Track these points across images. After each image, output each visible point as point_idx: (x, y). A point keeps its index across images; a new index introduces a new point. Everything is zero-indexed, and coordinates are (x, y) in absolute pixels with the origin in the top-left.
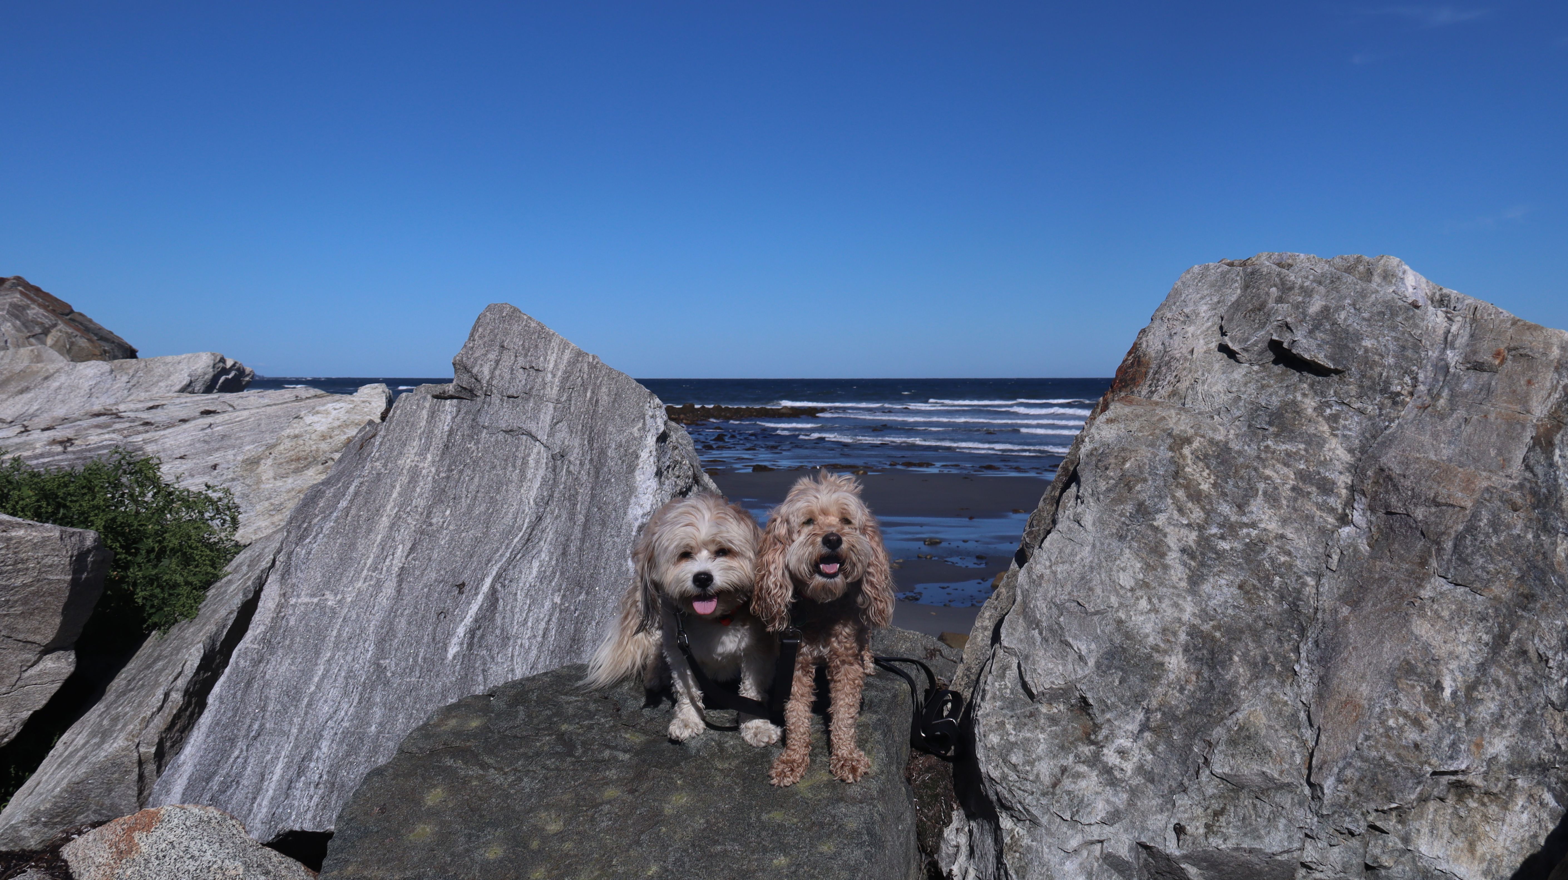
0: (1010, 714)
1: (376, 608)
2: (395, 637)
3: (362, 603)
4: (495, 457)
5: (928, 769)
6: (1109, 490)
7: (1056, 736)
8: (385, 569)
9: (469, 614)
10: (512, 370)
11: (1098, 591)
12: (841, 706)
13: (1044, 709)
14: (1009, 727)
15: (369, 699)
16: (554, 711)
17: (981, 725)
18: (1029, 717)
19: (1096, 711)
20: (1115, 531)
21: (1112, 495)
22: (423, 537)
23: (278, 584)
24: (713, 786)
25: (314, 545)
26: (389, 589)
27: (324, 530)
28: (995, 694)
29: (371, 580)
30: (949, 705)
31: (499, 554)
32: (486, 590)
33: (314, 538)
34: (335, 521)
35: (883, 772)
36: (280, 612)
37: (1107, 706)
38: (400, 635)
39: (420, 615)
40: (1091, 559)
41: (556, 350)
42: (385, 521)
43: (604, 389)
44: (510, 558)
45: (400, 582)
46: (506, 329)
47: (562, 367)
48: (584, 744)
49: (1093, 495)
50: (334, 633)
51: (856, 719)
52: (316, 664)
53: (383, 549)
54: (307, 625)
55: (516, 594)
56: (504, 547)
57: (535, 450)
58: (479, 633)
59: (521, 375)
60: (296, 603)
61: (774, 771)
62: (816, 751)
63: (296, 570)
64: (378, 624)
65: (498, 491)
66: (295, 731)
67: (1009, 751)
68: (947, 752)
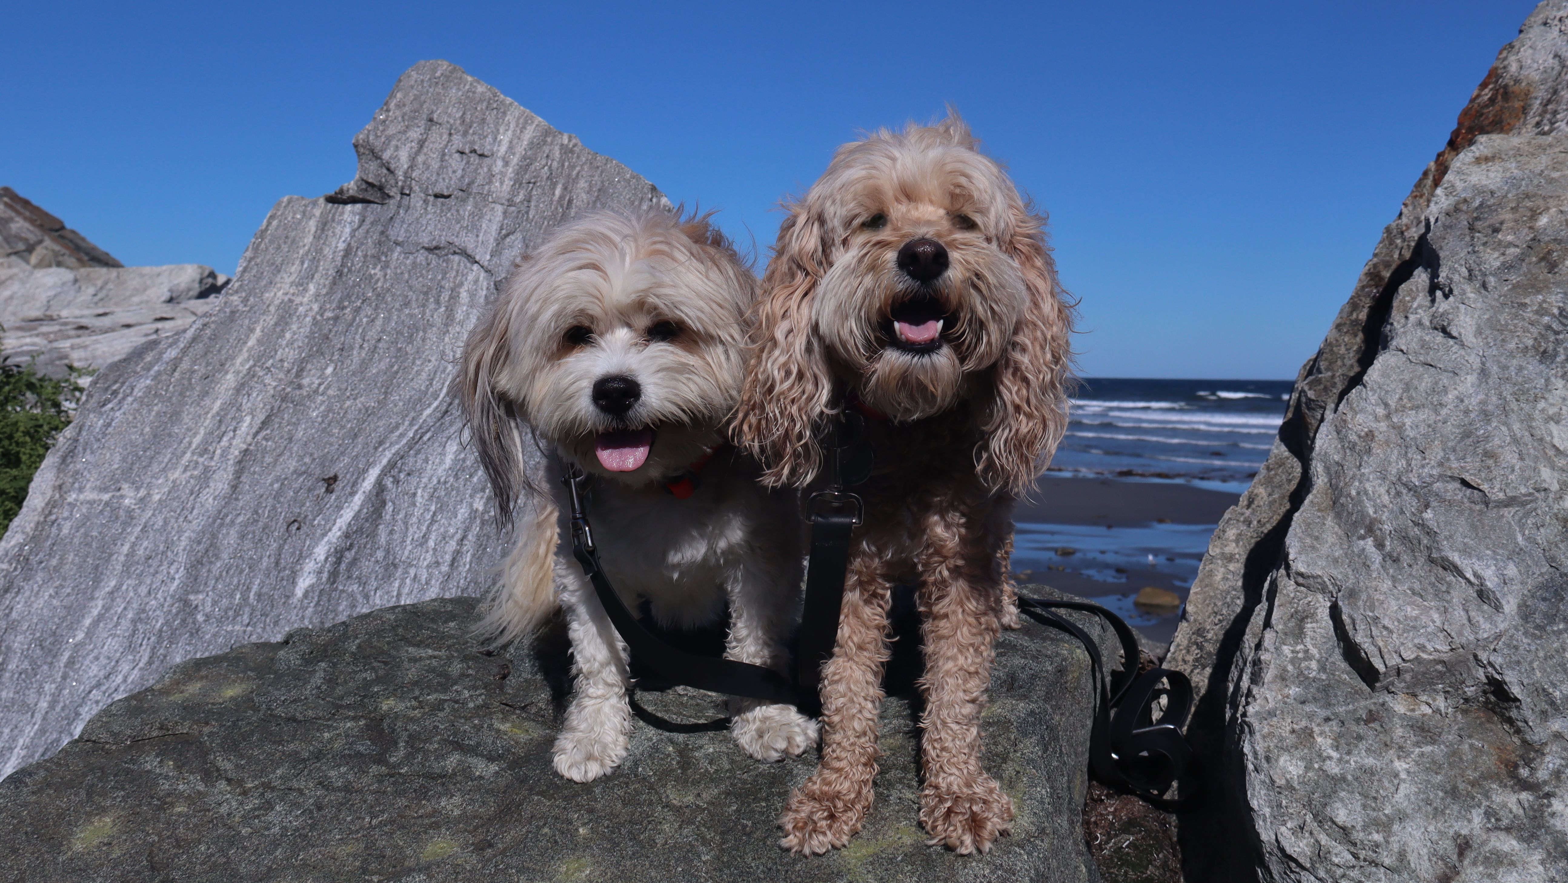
0: (1323, 713)
1: (195, 512)
2: (218, 558)
3: (175, 504)
4: (411, 288)
5: (1128, 826)
6: (1508, 267)
7: (1434, 767)
8: (218, 452)
9: (338, 525)
10: (444, 155)
11: (1510, 457)
12: (948, 673)
13: (1399, 706)
14: (1323, 742)
15: (165, 656)
16: (381, 673)
17: (1258, 736)
18: (1367, 722)
19: (1528, 711)
20: (1530, 342)
21: (1514, 278)
22: (284, 405)
23: (55, 471)
24: (652, 842)
25: (118, 414)
26: (221, 483)
27: (136, 390)
28: (1285, 670)
29: (195, 468)
30: (1164, 700)
31: (397, 433)
32: (369, 488)
33: (120, 402)
34: (155, 378)
35: (1043, 831)
36: (50, 513)
37: (1552, 703)
38: (225, 556)
39: (260, 524)
40: (1481, 397)
41: (512, 126)
42: (230, 380)
43: (582, 184)
44: (413, 438)
45: (238, 474)
46: (439, 94)
47: (520, 150)
48: (412, 738)
49: (1471, 277)
50: (126, 549)
51: (981, 706)
52: (92, 598)
53: (220, 421)
54: (86, 535)
55: (415, 494)
56: (407, 423)
57: (471, 277)
58: (349, 556)
59: (456, 162)
60: (76, 500)
61: (791, 815)
62: (892, 775)
63: (85, 450)
64: (193, 536)
65: (410, 339)
66: (44, 705)
67: (1329, 797)
68: (1162, 792)
